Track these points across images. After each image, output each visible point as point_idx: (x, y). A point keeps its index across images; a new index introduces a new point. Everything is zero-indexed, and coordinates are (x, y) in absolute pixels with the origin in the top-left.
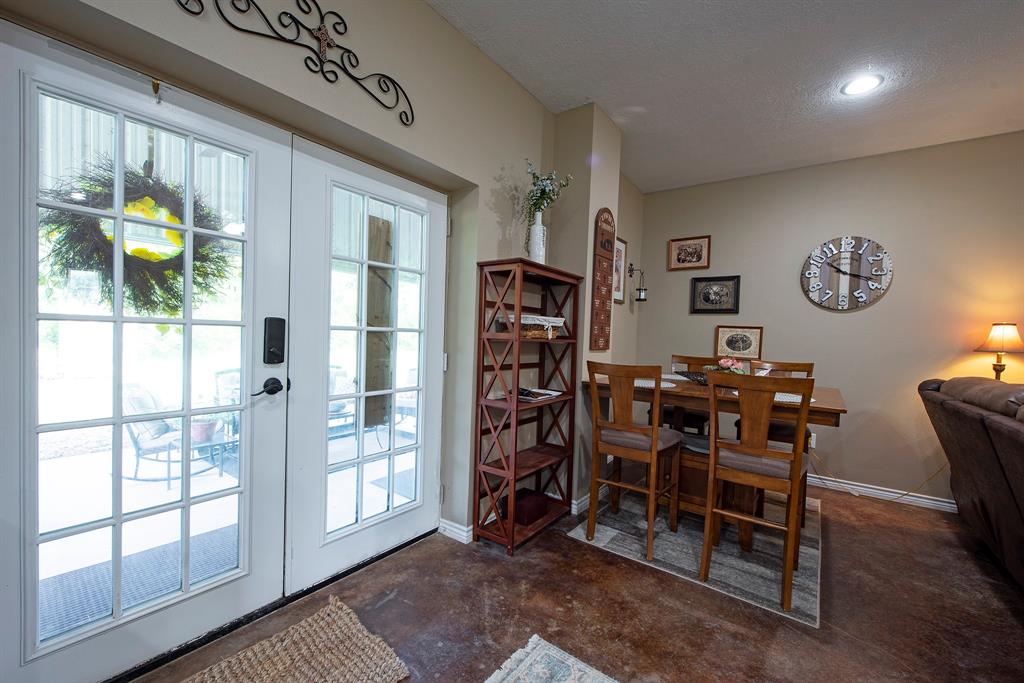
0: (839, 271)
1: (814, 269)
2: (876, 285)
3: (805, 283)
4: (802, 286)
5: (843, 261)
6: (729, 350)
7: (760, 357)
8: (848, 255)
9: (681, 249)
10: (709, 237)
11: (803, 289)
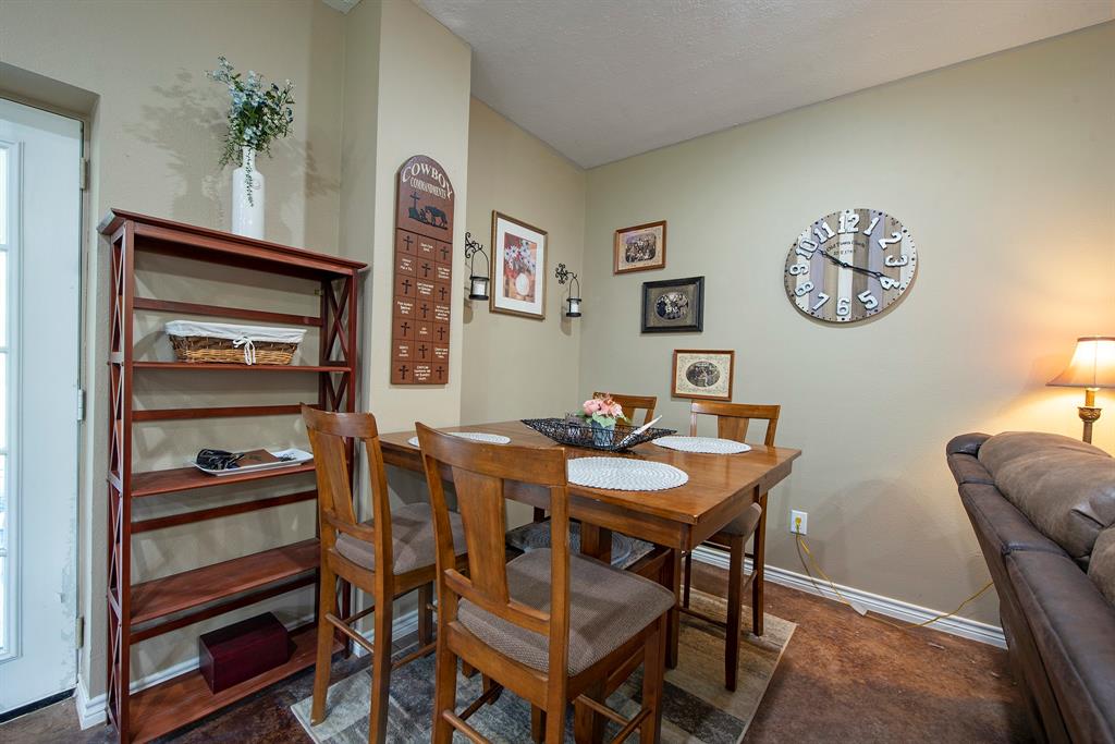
0: (837, 262)
1: (801, 261)
2: (891, 282)
3: (790, 284)
4: (787, 287)
5: (842, 248)
6: (691, 386)
7: (730, 396)
8: (851, 238)
9: (630, 244)
10: (663, 223)
11: (788, 292)
